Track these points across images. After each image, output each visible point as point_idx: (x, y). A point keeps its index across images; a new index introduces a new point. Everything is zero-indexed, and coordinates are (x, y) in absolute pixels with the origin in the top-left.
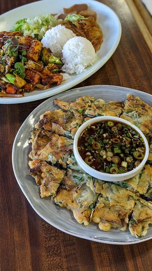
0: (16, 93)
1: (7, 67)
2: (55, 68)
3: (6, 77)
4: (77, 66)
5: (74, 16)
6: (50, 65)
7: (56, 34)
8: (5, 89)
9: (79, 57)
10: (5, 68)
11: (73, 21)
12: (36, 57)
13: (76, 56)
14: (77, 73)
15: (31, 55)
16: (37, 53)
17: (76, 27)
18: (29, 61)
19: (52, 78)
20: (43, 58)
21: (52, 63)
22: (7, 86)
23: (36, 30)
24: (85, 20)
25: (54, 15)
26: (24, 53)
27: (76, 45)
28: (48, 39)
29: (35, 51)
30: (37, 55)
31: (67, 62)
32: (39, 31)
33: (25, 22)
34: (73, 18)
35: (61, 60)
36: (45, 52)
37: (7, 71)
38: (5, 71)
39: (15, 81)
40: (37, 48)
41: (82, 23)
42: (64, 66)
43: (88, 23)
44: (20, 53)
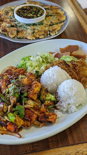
0: (15, 132)
1: (9, 107)
2: (51, 105)
3: (7, 116)
4: (70, 106)
5: (68, 57)
6: (46, 102)
7: (53, 75)
8: (6, 126)
9: (72, 99)
10: (7, 109)
11: (68, 62)
12: (35, 97)
13: (70, 98)
14: (70, 112)
15: (31, 96)
16: (36, 93)
17: (69, 66)
18: (29, 101)
19: (48, 118)
20: (41, 97)
21: (48, 100)
22: (8, 124)
23: (38, 68)
24: (77, 62)
25: (52, 53)
26: (25, 94)
27: (70, 88)
28: (47, 78)
29: (35, 93)
30: (36, 95)
31: (61, 100)
32: (40, 68)
33: (29, 60)
34: (67, 58)
35: (56, 98)
36: (43, 92)
37: (9, 111)
38: (7, 111)
39: (15, 121)
40: (37, 89)
41: (75, 64)
42: (58, 104)
43: (79, 65)
44: (22, 94)
